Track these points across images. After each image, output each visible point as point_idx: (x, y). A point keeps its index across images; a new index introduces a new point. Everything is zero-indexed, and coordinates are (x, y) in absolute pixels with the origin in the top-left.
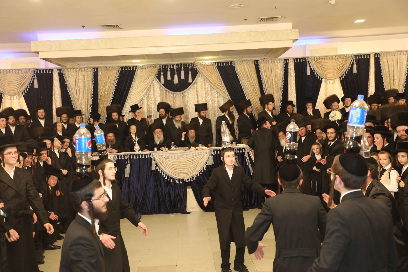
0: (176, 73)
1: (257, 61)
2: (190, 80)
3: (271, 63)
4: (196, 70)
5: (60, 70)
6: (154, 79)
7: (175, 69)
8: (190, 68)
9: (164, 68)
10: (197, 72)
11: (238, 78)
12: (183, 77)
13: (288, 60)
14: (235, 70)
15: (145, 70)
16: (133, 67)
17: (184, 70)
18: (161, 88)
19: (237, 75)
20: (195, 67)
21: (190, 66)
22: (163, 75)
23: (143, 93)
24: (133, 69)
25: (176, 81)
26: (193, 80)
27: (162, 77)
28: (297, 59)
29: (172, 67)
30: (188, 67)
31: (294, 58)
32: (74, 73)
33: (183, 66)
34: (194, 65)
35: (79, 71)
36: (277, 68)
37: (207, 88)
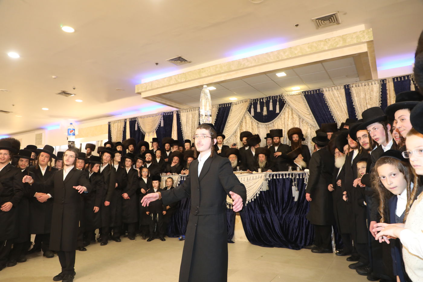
0: (265, 105)
1: (348, 86)
2: (278, 111)
3: (365, 85)
4: (283, 100)
5: (178, 111)
6: (245, 113)
7: (265, 101)
8: (278, 99)
9: (254, 102)
10: (285, 102)
11: (327, 105)
12: (271, 108)
13: (385, 80)
14: (324, 97)
15: (238, 105)
16: (229, 104)
17: (272, 102)
18: (252, 120)
19: (326, 102)
20: (283, 98)
21: (278, 98)
22: (254, 108)
23: (236, 126)
24: (229, 105)
25: (265, 113)
26: (280, 110)
27: (252, 110)
28: (397, 78)
29: (262, 101)
30: (276, 98)
31: (393, 77)
32: (186, 113)
33: (271, 98)
34: (281, 96)
35: (190, 111)
36: (372, 91)
37: (294, 117)
